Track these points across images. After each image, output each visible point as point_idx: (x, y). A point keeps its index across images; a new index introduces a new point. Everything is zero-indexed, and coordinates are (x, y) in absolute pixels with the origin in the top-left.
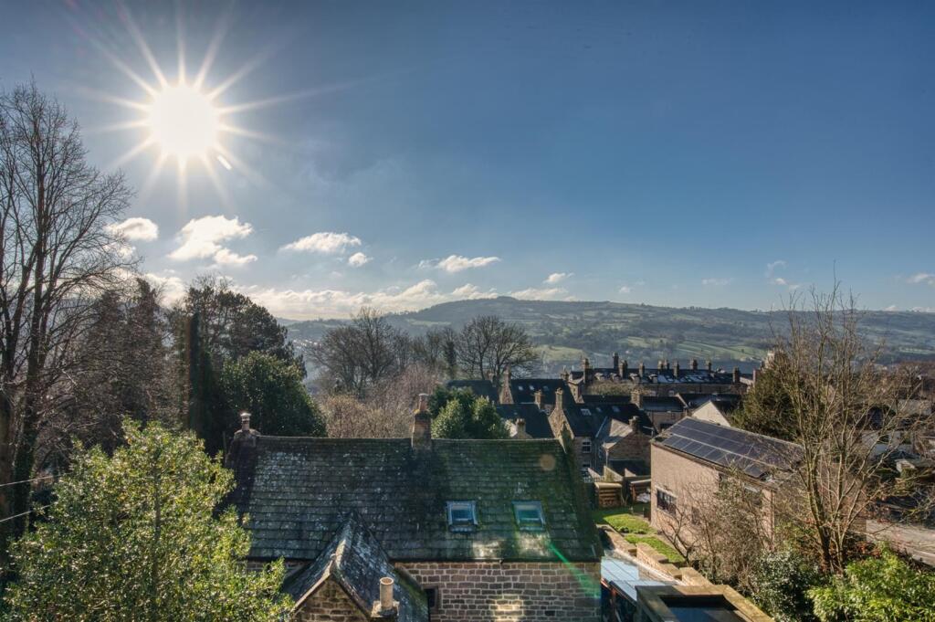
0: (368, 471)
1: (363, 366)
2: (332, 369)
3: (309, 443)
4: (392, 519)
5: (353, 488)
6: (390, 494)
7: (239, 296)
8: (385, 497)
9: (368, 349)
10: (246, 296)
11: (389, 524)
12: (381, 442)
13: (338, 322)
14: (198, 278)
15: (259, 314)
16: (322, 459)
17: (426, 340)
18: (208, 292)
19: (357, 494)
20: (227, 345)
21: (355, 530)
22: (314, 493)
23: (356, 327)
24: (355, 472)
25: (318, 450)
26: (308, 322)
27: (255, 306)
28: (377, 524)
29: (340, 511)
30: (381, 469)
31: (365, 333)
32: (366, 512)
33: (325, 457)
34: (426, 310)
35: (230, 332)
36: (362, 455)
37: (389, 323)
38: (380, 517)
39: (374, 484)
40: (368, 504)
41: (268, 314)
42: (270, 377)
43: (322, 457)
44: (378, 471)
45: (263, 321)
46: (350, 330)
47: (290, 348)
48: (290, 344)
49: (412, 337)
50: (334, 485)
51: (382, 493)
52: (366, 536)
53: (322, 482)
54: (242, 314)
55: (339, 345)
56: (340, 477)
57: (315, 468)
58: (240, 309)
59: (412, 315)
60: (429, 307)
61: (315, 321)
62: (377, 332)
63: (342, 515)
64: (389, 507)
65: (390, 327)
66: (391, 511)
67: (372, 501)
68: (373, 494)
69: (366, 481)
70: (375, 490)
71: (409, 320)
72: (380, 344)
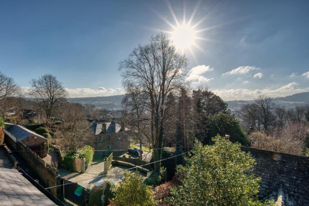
0: (287, 168)
1: (259, 120)
2: (245, 120)
3: (257, 151)
4: (303, 192)
5: (280, 174)
6: (302, 181)
7: (210, 92)
8: (299, 182)
9: (262, 113)
10: (212, 92)
11: (302, 194)
12: (294, 156)
13: (244, 101)
14: (198, 86)
15: (217, 98)
16: (263, 158)
17: (295, 110)
18: (199, 91)
19: (282, 177)
20: (205, 109)
21: (285, 193)
22: (260, 172)
23: (256, 104)
24: (280, 167)
25: (261, 154)
26: (230, 101)
27: (215, 96)
28: (294, 192)
29: (274, 182)
30: (295, 168)
31: (261, 106)
32: (288, 185)
33: (264, 158)
34: (290, 96)
35: (206, 105)
36: (284, 160)
37: (273, 102)
38: (296, 190)
39: (292, 174)
40: (289, 182)
41: (220, 99)
42: (228, 122)
43: (263, 157)
44: (294, 169)
45: (218, 101)
46: (253, 105)
47: (229, 111)
48: (229, 110)
49: (287, 109)
50: (270, 170)
51: (296, 180)
52: (289, 196)
53: (264, 168)
54: (211, 99)
55: (248, 111)
56: (273, 168)
57: (260, 161)
58: (210, 97)
59: (282, 99)
60: (291, 95)
61: (233, 101)
62: (267, 106)
63: (275, 183)
64: (301, 187)
65: (274, 104)
66: (302, 189)
67: (291, 181)
68: (292, 178)
69: (287, 172)
70: (293, 177)
71: (279, 101)
72: (269, 111)
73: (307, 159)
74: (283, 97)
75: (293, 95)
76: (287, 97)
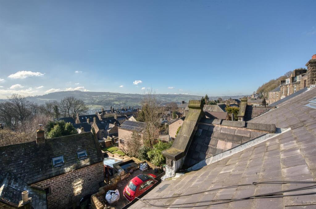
0: (15, 156)
1: (16, 117)
4: (28, 170)
5: (8, 164)
6: (27, 162)
8: (25, 164)
9: (18, 110)
11: (27, 172)
17: (45, 106)
19: (10, 166)
24: (9, 158)
28: (21, 174)
30: (22, 154)
31: (15, 104)
32: (16, 171)
36: (12, 151)
38: (22, 171)
39: (19, 160)
40: (16, 168)
46: (7, 103)
49: (39, 105)
51: (23, 163)
52: (16, 180)
59: (40, 97)
62: (22, 103)
63: (3, 175)
64: (27, 167)
65: (29, 101)
66: (28, 168)
67: (18, 166)
68: (19, 164)
69: (15, 160)
70: (20, 162)
71: (38, 99)
72: (24, 108)
73: (32, 143)
74: (41, 96)
75: (49, 94)
76: (44, 96)
